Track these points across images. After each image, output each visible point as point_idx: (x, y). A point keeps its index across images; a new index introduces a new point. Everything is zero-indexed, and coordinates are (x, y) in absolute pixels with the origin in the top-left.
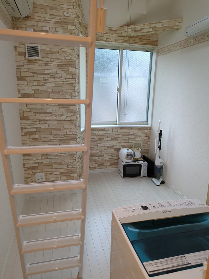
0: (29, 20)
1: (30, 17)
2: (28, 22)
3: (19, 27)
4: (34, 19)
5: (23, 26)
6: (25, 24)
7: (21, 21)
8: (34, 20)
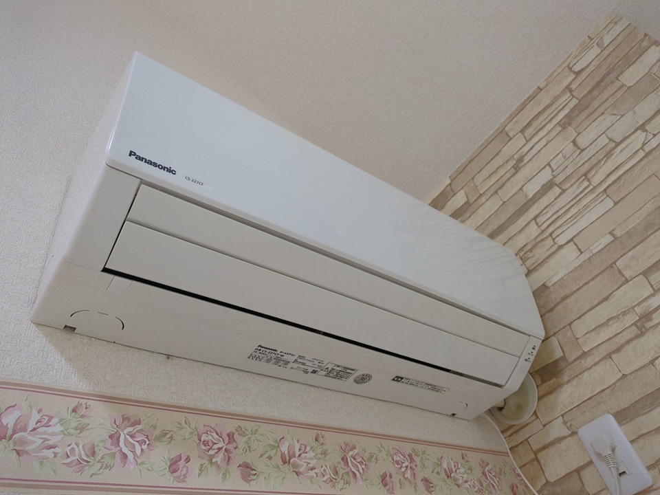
0: (566, 379)
1: (564, 358)
2: (568, 395)
3: (545, 447)
4: (584, 355)
5: (558, 429)
6: (559, 411)
7: (535, 413)
8: (589, 361)
